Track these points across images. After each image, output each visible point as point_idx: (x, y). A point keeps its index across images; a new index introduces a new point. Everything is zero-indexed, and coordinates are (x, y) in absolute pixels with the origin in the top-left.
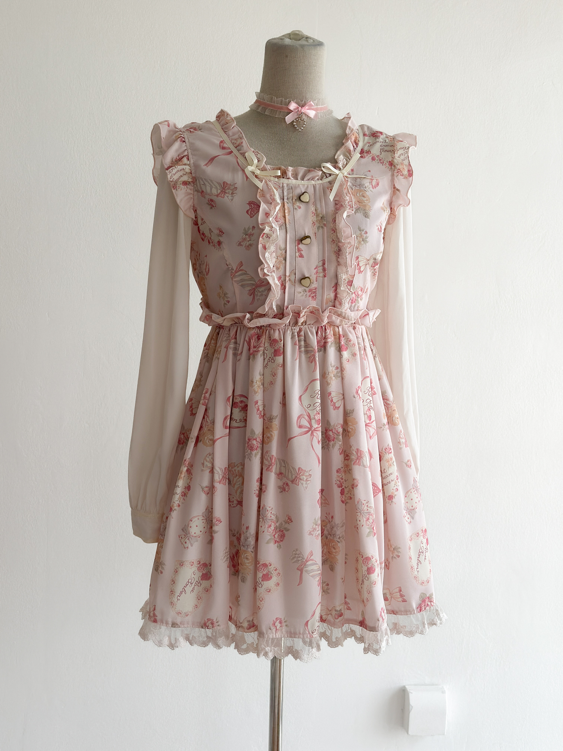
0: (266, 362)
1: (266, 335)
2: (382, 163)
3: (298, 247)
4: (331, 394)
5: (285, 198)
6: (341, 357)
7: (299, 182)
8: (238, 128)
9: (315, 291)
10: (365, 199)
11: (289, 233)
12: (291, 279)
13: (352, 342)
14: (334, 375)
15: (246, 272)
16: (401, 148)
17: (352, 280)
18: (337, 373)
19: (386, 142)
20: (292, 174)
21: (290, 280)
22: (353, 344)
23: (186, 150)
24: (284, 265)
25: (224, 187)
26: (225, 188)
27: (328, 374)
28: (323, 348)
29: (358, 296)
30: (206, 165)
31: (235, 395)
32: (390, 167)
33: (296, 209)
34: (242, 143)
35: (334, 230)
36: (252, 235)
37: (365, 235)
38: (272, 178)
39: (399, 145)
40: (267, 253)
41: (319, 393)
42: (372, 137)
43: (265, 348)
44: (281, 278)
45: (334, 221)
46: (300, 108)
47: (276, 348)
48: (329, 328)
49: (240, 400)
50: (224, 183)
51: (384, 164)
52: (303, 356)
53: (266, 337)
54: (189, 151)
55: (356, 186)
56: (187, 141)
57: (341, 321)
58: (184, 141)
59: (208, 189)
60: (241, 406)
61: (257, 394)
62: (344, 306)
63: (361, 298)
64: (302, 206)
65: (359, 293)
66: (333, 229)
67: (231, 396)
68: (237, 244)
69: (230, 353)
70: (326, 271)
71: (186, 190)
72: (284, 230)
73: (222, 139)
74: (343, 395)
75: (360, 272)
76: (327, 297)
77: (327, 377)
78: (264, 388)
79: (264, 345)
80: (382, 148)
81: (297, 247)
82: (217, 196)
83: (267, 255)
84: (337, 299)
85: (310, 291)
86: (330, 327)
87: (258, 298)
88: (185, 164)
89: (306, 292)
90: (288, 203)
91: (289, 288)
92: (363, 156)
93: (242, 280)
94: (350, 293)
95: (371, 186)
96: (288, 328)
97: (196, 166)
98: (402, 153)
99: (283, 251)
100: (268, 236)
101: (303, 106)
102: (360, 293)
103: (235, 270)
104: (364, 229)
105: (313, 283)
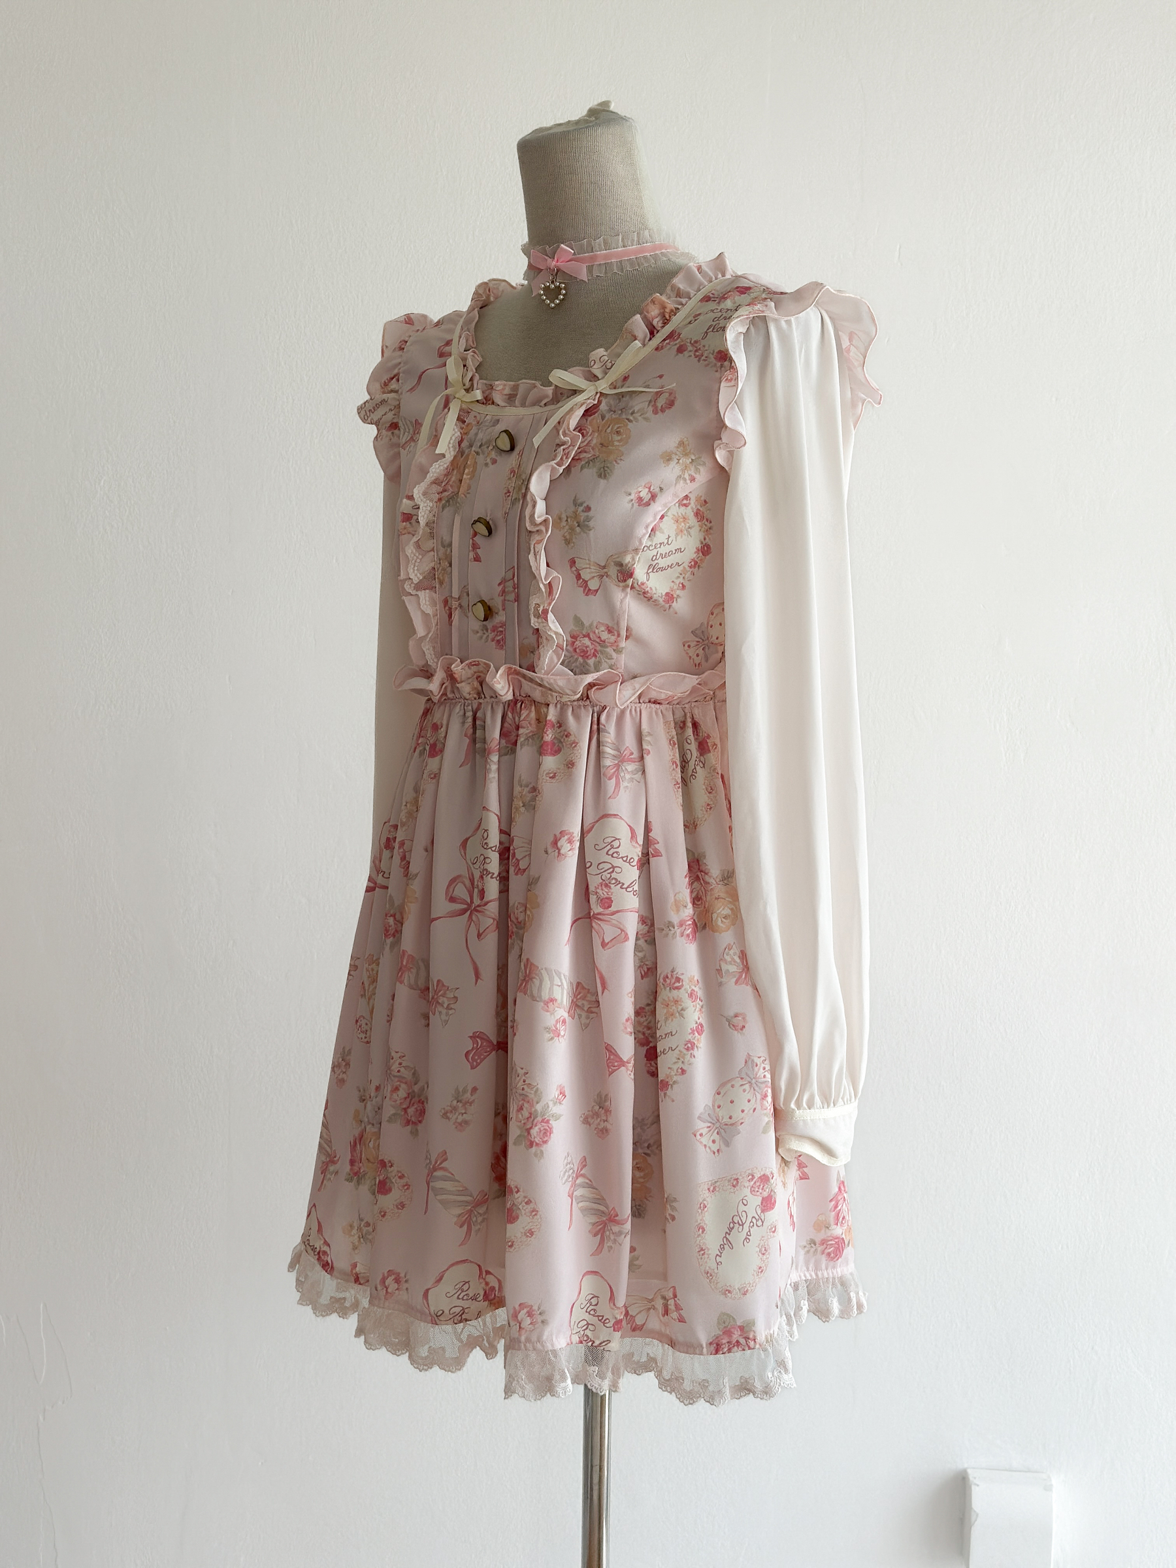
0: (424, 766)
2: (700, 357)
3: (473, 540)
6: (539, 766)
9: (502, 629)
11: (461, 512)
12: (461, 603)
14: (524, 803)
17: (547, 608)
19: (736, 309)
22: (574, 742)
24: (449, 576)
26: (416, 431)
27: (514, 800)
31: (390, 824)
32: (719, 364)
33: (486, 464)
37: (583, 515)
40: (410, 552)
43: (427, 739)
44: (448, 601)
46: (549, 261)
48: (529, 707)
51: (703, 358)
52: (479, 758)
53: (431, 718)
57: (544, 694)
62: (542, 662)
64: (500, 458)
70: (517, 590)
73: (451, 339)
75: (589, 591)
76: (524, 643)
77: (513, 805)
79: (427, 734)
81: (470, 540)
83: (410, 556)
84: (539, 647)
86: (531, 705)
89: (488, 631)
90: (478, 454)
91: (459, 622)
95: (651, 409)
96: (457, 702)
97: (402, 393)
99: (448, 548)
104: (585, 502)
105: (497, 613)
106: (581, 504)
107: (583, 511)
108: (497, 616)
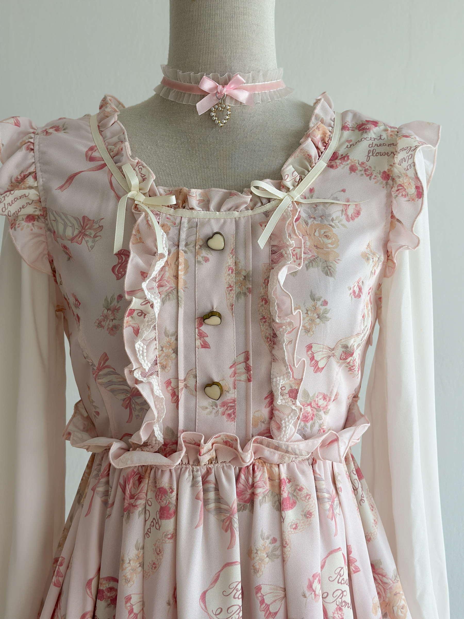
0: (148, 526)
1: (149, 477)
2: (370, 176)
3: (199, 330)
4: (261, 589)
5: (182, 244)
6: (282, 520)
7: (212, 214)
8: (121, 124)
9: (233, 405)
10: (330, 241)
11: (183, 306)
12: (188, 385)
13: (305, 492)
14: (267, 554)
15: (114, 370)
16: (403, 149)
17: (296, 388)
18: (275, 549)
19: (380, 138)
20: (200, 201)
21: (186, 386)
22: (308, 495)
23: (34, 164)
24: (174, 361)
25: (84, 224)
26: (86, 226)
27: (256, 553)
28: (248, 504)
29: (318, 408)
30: (61, 188)
31: (101, 577)
32: (384, 182)
33: (199, 262)
34: (122, 149)
35: (266, 300)
36: (118, 310)
37: (323, 308)
38: (165, 209)
39: (402, 143)
40: (139, 342)
41: (239, 587)
42: (357, 131)
43: (147, 501)
44: (171, 382)
45: (267, 281)
46: (220, 87)
47: (163, 504)
48: (262, 468)
49: (108, 587)
50: (84, 218)
51: (373, 177)
52: (213, 518)
53: (150, 482)
54: (38, 165)
55: (314, 218)
56: (36, 148)
57: (282, 457)
58: (32, 150)
59: (61, 228)
60: (109, 597)
61: (129, 585)
62: (285, 432)
63: (324, 410)
64: (212, 256)
65: (319, 404)
66: (264, 297)
67: (93, 579)
68: (96, 324)
69: (98, 502)
70: (251, 372)
71: (32, 230)
72: (174, 302)
73: (93, 145)
74: (285, 590)
75: (317, 369)
76: (256, 414)
77: (254, 558)
78: (145, 572)
79: (146, 495)
80: (372, 149)
81: (197, 330)
82: (72, 240)
83: (139, 345)
84: (274, 418)
85: (224, 404)
86: (263, 466)
87: (137, 413)
88: (30, 188)
89: (217, 407)
90: (185, 252)
91: (187, 400)
92: (335, 165)
93: (110, 383)
94: (295, 410)
95: (344, 217)
96: (186, 468)
97: (46, 190)
98: (404, 158)
99: (172, 337)
100: (142, 314)
101: (225, 84)
102: (321, 402)
103: (97, 365)
104: (322, 297)
105: (228, 392)
106: (319, 299)
107: (321, 305)
108: (227, 393)
